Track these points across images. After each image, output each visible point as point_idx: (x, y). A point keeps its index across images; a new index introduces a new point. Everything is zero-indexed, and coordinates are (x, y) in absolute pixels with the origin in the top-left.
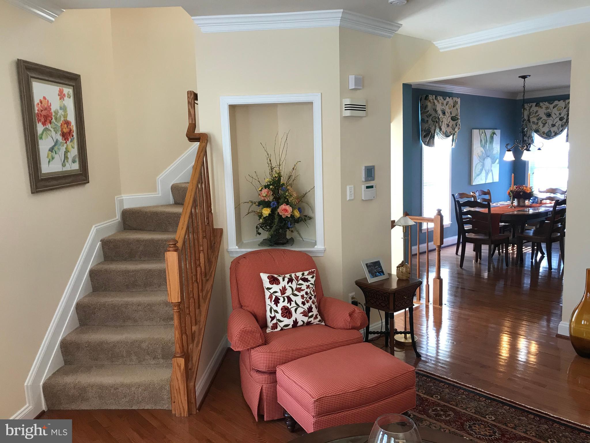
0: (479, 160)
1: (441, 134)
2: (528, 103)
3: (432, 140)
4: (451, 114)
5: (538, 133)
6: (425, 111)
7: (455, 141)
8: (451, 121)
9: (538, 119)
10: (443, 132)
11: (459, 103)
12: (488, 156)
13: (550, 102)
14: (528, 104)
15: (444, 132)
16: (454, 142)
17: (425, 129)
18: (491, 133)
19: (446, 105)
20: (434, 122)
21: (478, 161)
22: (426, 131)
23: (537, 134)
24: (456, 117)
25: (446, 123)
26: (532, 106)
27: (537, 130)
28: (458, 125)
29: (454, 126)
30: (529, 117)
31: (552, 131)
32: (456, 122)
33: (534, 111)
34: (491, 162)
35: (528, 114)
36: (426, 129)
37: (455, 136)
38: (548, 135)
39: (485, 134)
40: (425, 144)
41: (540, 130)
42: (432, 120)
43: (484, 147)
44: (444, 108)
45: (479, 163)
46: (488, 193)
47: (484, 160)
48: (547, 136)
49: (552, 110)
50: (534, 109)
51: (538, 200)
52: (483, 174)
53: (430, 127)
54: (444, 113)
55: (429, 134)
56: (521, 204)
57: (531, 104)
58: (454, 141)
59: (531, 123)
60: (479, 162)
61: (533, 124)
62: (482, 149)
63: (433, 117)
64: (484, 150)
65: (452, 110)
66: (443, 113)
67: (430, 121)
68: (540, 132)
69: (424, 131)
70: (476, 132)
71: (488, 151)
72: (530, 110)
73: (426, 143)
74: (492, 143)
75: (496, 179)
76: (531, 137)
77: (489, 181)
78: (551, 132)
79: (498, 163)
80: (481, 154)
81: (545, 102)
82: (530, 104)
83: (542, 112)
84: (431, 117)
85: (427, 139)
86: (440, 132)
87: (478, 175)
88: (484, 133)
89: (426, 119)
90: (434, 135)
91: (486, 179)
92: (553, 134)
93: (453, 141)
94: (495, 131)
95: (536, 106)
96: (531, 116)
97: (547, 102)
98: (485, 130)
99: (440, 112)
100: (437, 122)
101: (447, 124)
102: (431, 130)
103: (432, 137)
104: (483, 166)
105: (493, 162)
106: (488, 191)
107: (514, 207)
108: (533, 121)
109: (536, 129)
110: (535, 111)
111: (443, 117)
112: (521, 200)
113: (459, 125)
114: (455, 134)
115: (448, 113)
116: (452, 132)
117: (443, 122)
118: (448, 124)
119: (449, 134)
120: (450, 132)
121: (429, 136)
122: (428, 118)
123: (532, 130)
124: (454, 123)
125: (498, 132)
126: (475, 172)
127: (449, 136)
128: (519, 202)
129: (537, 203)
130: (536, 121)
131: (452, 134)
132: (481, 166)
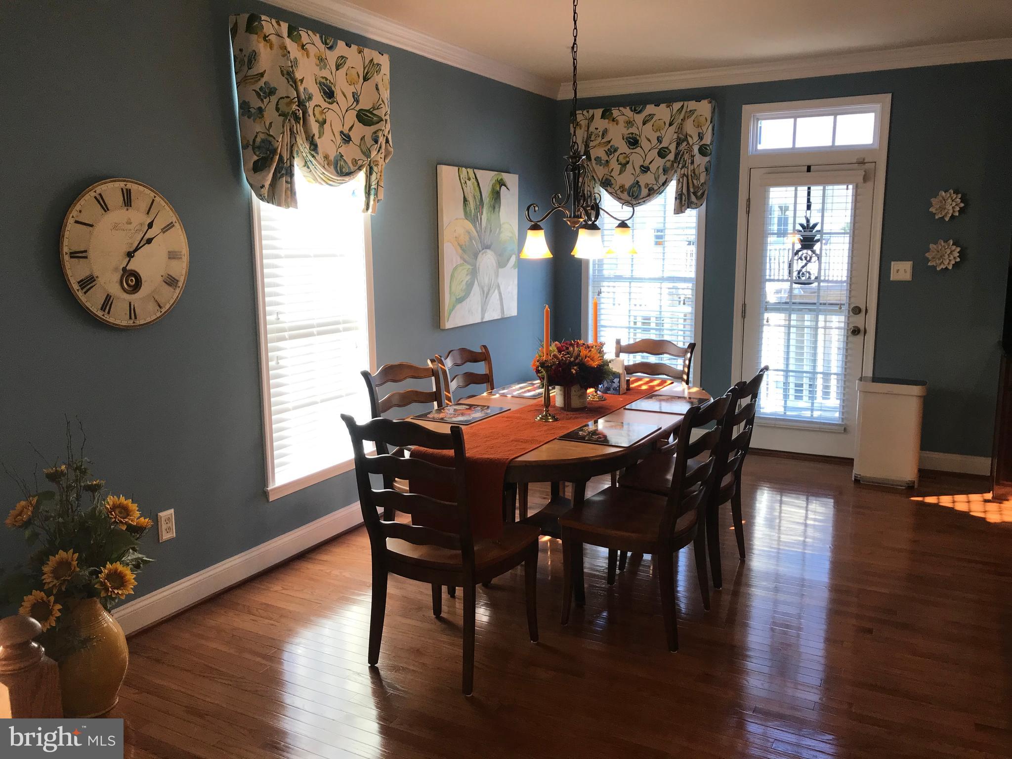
0: (461, 258)
1: (320, 164)
2: (583, 109)
3: (287, 182)
4: (357, 101)
5: (609, 188)
6: (252, 72)
7: (376, 194)
8: (358, 125)
9: (609, 152)
10: (326, 157)
11: (386, 68)
12: (488, 247)
13: (635, 107)
14: (585, 112)
15: (332, 158)
16: (372, 197)
17: (254, 141)
18: (494, 181)
19: (337, 69)
20: (284, 115)
21: (459, 258)
22: (259, 148)
23: (606, 190)
24: (374, 112)
25: (337, 128)
26: (593, 115)
27: (607, 179)
28: (382, 140)
29: (369, 141)
30: (587, 146)
31: (642, 184)
32: (373, 128)
33: (598, 130)
34: (495, 264)
35: (585, 136)
36: (258, 140)
37: (374, 177)
38: (633, 196)
39: (476, 183)
40: (261, 197)
41: (613, 181)
42: (277, 109)
43: (474, 219)
44: (330, 77)
45: (461, 265)
46: (484, 356)
47: (476, 256)
48: (630, 196)
49: (640, 129)
50: (600, 124)
51: (619, 382)
52: (476, 294)
53: (272, 136)
54: (329, 94)
55: (272, 159)
56: (575, 402)
57: (591, 112)
58: (372, 192)
59: (593, 161)
60: (462, 262)
61: (596, 164)
62: (469, 225)
63: (282, 98)
64: (475, 227)
65: (358, 87)
66: (325, 93)
67: (270, 114)
68: (613, 186)
69: (250, 148)
70: (448, 175)
71: (485, 232)
72: (588, 128)
73: (265, 191)
74: (497, 209)
75: (512, 310)
76: (593, 198)
77: (493, 314)
78: (640, 186)
79: (514, 266)
80: (468, 239)
81: (625, 107)
82: (588, 112)
83: (617, 134)
84: (274, 99)
85: (264, 178)
86: (313, 156)
87: (460, 300)
88: (473, 180)
89: (255, 103)
90: (292, 166)
91: (483, 311)
92: (645, 192)
93: (368, 193)
94: (505, 176)
95: (603, 116)
96: (591, 144)
97: (628, 108)
98: (477, 171)
99: (310, 86)
100: (297, 119)
101: (342, 132)
102: (276, 145)
103: (283, 172)
104: (474, 273)
105: (502, 263)
106: (484, 351)
107: (553, 417)
108: (598, 157)
109: (604, 178)
110: (601, 130)
111: (324, 105)
112: (575, 391)
113: (387, 141)
114: (375, 169)
115: (345, 96)
116: (360, 163)
117: (325, 122)
118: (346, 131)
119: (351, 165)
120: (355, 162)
121: (270, 166)
122: (262, 100)
123: (595, 179)
124: (368, 131)
125: (512, 180)
126: (450, 294)
127: (349, 174)
128: (567, 397)
129: (617, 391)
130: (604, 157)
131: (360, 169)
132: (467, 275)
